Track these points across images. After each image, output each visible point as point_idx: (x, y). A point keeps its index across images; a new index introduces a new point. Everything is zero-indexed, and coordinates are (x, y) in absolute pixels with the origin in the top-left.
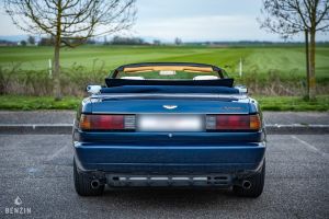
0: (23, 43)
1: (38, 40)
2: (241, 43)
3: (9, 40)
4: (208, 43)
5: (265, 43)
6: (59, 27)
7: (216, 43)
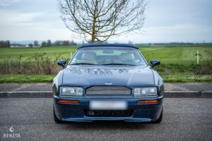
0: (31, 45)
1: (40, 43)
2: (172, 44)
3: (21, 43)
4: (150, 44)
5: (188, 44)
6: (94, 29)
7: (155, 44)
